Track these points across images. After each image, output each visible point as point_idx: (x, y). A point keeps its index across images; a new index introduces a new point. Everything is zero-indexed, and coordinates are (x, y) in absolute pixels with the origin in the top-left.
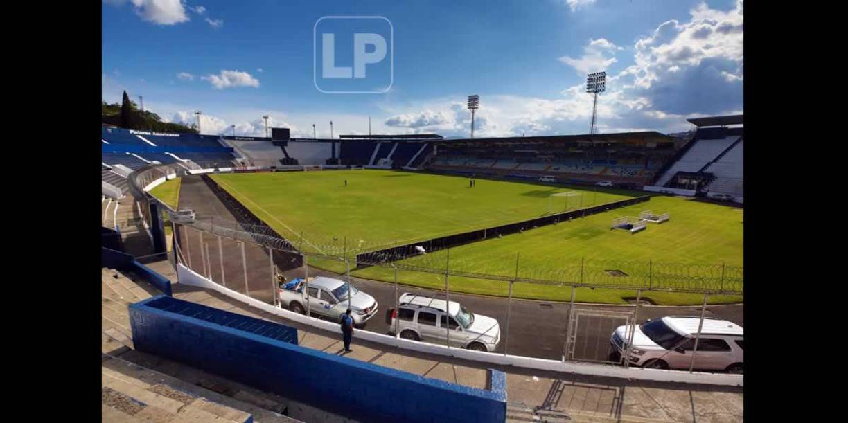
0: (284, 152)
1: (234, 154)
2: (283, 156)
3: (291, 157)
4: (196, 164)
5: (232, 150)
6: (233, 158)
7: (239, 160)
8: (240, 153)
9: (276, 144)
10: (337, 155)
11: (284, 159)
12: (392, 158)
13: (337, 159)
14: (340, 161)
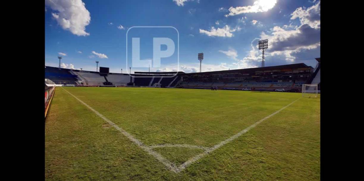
0: (106, 79)
1: (77, 79)
2: (105, 81)
3: (109, 81)
4: (52, 81)
5: (76, 76)
6: (77, 80)
7: (80, 82)
8: (81, 78)
9: (101, 75)
10: (133, 81)
11: (105, 82)
12: (161, 83)
13: (133, 83)
14: (134, 84)
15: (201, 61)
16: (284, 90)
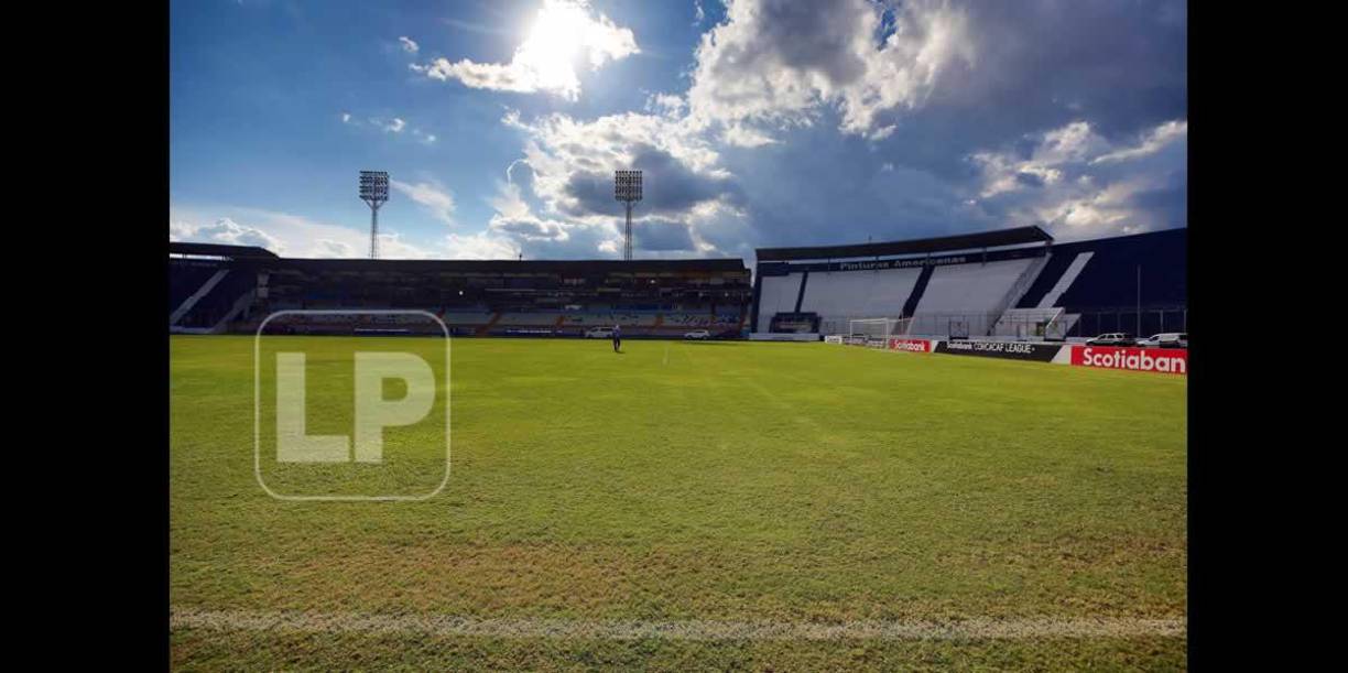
15: (375, 208)
16: (706, 333)
